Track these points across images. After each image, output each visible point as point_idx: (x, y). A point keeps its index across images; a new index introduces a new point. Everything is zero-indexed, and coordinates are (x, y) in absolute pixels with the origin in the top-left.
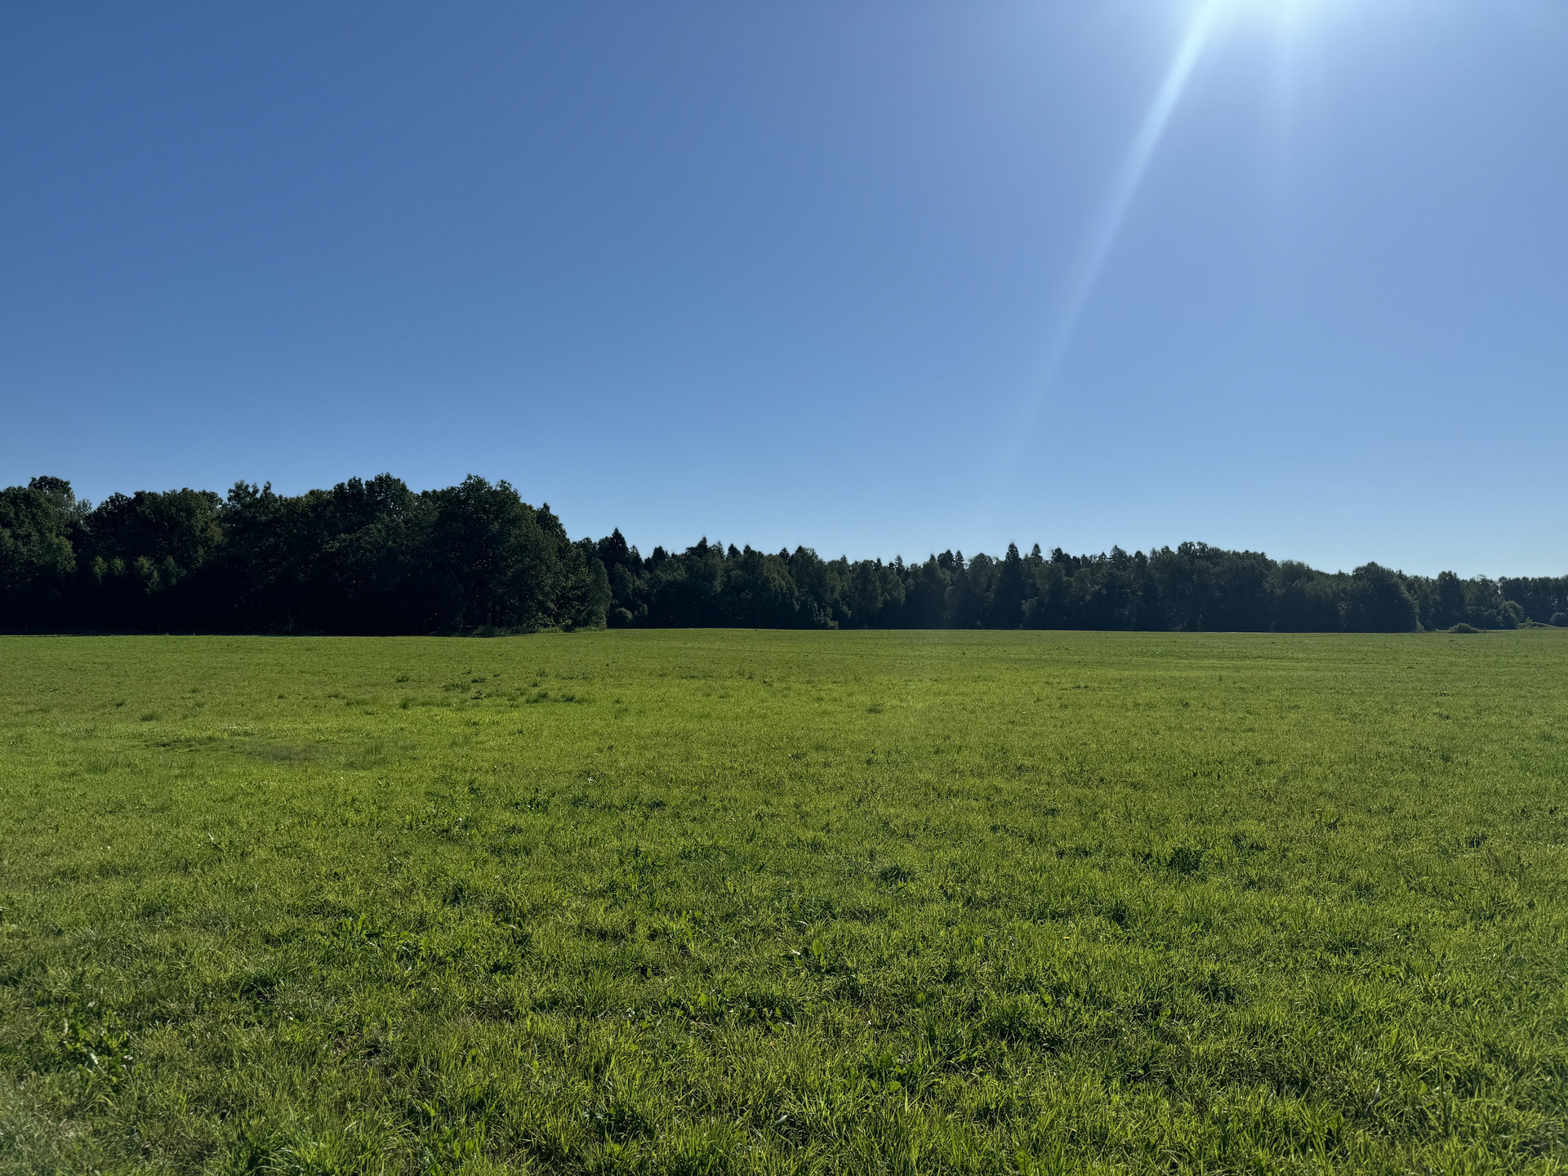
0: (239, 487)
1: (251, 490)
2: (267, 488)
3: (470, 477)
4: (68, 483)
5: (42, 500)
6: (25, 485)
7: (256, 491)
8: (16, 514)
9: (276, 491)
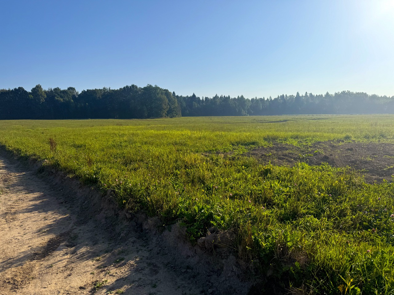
0: (104, 88)
1: (106, 89)
2: (109, 88)
3: (148, 85)
4: (74, 88)
5: (69, 92)
6: (66, 89)
7: (107, 89)
8: (64, 95)
9: (111, 89)
